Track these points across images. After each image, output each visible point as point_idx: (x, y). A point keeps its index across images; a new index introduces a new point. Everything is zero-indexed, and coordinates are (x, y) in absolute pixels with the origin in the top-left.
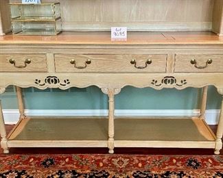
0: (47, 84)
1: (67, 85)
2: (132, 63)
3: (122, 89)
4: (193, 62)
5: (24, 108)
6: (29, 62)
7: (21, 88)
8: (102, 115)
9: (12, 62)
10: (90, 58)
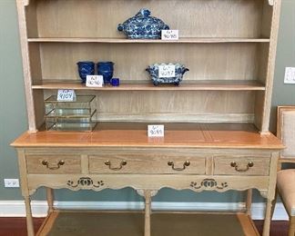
0: (80, 185)
1: (101, 187)
2: (170, 164)
3: (159, 191)
4: (233, 165)
5: (53, 200)
6: (62, 164)
7: (52, 190)
8: (138, 208)
9: (45, 163)
10: (125, 159)
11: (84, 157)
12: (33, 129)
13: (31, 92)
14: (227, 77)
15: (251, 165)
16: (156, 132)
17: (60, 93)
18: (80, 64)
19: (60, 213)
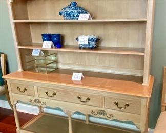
1: (45, 105)
2: (79, 98)
4: (116, 104)
6: (26, 90)
11: (35, 88)
12: (20, 69)
13: (17, 49)
14: (130, 45)
15: (128, 105)
16: (77, 77)
17: (34, 51)
18: (43, 35)
19: (44, 115)
